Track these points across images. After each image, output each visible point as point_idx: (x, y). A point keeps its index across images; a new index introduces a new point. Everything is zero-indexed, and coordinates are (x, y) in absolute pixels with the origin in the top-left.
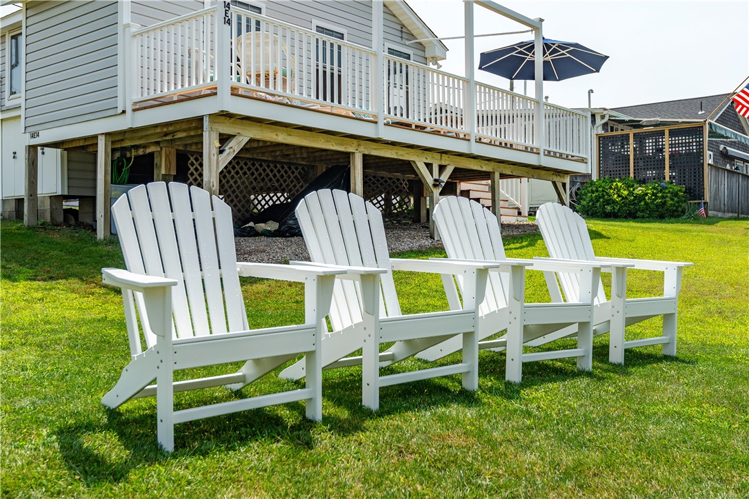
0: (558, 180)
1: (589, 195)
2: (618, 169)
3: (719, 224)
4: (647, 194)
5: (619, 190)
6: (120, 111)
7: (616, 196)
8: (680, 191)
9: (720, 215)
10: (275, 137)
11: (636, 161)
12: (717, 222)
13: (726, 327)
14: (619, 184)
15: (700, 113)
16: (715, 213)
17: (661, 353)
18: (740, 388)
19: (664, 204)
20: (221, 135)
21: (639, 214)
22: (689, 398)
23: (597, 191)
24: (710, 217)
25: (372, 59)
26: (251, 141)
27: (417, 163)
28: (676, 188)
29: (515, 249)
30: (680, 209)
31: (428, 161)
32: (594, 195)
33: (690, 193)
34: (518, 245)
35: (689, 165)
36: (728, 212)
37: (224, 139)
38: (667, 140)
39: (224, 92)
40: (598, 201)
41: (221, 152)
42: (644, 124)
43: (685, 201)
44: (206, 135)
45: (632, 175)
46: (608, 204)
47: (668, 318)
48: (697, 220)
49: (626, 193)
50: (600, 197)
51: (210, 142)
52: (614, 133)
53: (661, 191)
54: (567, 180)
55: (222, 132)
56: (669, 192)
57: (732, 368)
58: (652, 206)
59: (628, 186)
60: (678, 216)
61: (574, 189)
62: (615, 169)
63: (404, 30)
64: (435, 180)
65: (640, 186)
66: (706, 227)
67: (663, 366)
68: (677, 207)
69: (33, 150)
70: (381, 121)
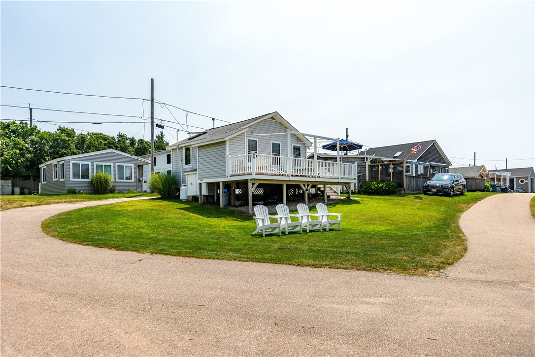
4: (383, 186)
5: (374, 185)
6: (226, 176)
7: (373, 187)
8: (396, 185)
11: (381, 174)
14: (375, 183)
16: (409, 192)
19: (389, 189)
21: (381, 193)
24: (406, 194)
25: (288, 160)
26: (259, 184)
27: (301, 185)
28: (394, 184)
30: (395, 191)
31: (304, 184)
32: (366, 186)
33: (398, 186)
35: (399, 175)
37: (253, 184)
38: (391, 166)
39: (254, 174)
40: (367, 189)
41: (253, 187)
42: (384, 161)
43: (397, 188)
44: (249, 184)
45: (379, 179)
46: (371, 190)
48: (400, 195)
49: (377, 186)
50: (368, 187)
51: (250, 185)
53: (389, 185)
54: (350, 185)
56: (391, 185)
58: (385, 190)
59: (378, 183)
60: (394, 194)
61: (360, 184)
62: (374, 177)
63: (298, 139)
64: (306, 189)
65: (382, 183)
69: (200, 184)
70: (290, 176)
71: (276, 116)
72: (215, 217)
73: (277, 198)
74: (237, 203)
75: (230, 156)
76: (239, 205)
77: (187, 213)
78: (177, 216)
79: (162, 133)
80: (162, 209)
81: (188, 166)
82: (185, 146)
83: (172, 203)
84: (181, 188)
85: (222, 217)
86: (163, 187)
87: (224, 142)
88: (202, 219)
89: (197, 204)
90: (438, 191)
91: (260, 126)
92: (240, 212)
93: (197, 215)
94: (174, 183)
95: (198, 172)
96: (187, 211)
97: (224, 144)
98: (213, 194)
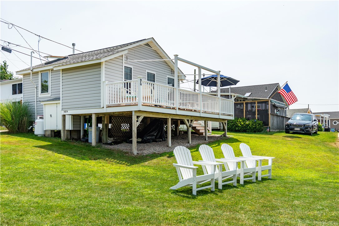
0: (224, 122)
1: (230, 124)
2: (240, 115)
3: (274, 135)
4: (250, 124)
5: (240, 123)
6: (102, 107)
7: (239, 124)
8: (261, 123)
9: (274, 131)
10: (149, 115)
11: (246, 112)
12: (273, 134)
13: (280, 171)
14: (240, 120)
15: (266, 91)
16: (272, 130)
17: (268, 178)
18: (286, 185)
19: (256, 127)
20: (137, 116)
22: (277, 187)
23: (233, 122)
24: (271, 132)
26: (144, 117)
27: (185, 120)
28: (260, 122)
29: (215, 146)
30: (261, 129)
31: (187, 119)
32: (232, 124)
33: (264, 124)
34: (215, 145)
35: (264, 114)
36: (277, 129)
38: (256, 105)
39: (139, 105)
40: (233, 126)
42: (249, 99)
43: (263, 126)
45: (244, 117)
46: (237, 127)
47: (269, 170)
48: (266, 133)
49: (243, 123)
50: (234, 125)
51: (134, 118)
52: (238, 102)
53: (255, 123)
54: (226, 122)
55: (137, 115)
56: (257, 123)
57: (284, 181)
58: (252, 128)
59: (244, 121)
60: (261, 132)
62: (239, 115)
63: (172, 71)
64: (190, 125)
65: (248, 121)
66: (270, 136)
67: (269, 181)
68: (260, 129)
69: (64, 116)
70: (177, 109)
71: (152, 42)
72: (90, 159)
73: (155, 134)
74: (110, 140)
75: (107, 82)
76: (113, 142)
77: (50, 153)
78: (38, 158)
79: (5, 63)
80: (13, 147)
81: (45, 95)
82: (41, 71)
83: (24, 139)
84: (36, 121)
85: (99, 159)
86: (12, 119)
87: (99, 64)
88: (75, 162)
89: (60, 140)
90: (301, 130)
91: (136, 52)
92: (119, 152)
93: (65, 156)
94: (26, 114)
95: (61, 101)
96: (50, 150)
97: (99, 67)
98: (78, 129)
